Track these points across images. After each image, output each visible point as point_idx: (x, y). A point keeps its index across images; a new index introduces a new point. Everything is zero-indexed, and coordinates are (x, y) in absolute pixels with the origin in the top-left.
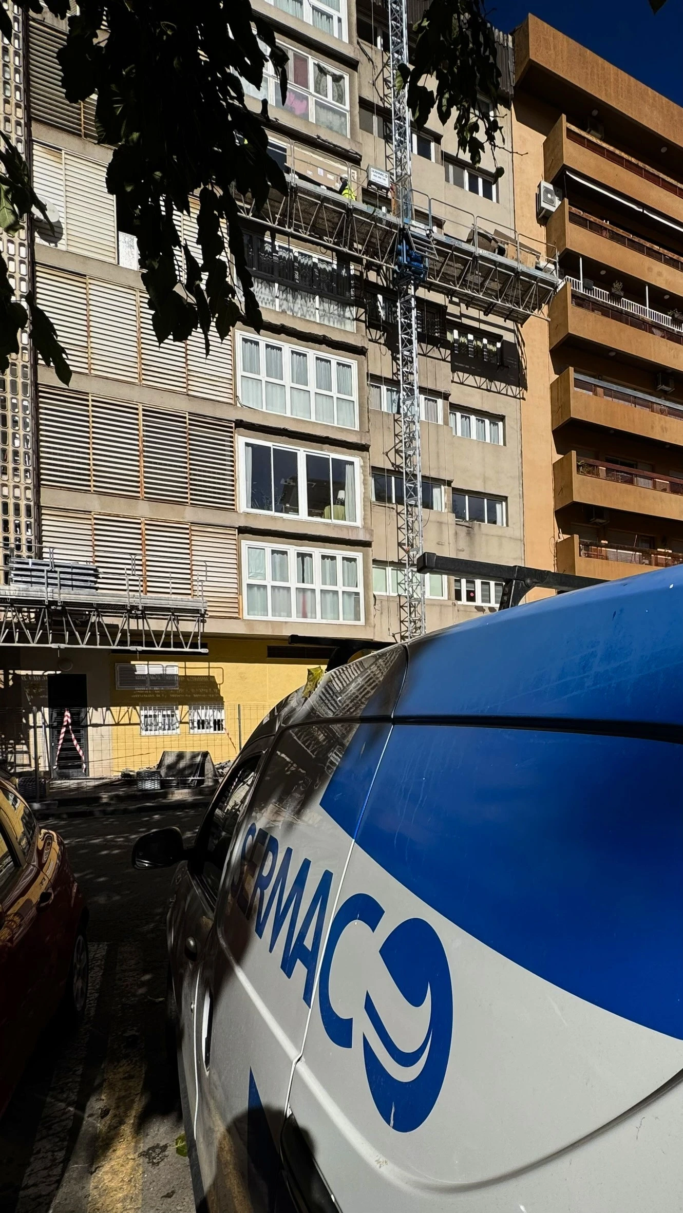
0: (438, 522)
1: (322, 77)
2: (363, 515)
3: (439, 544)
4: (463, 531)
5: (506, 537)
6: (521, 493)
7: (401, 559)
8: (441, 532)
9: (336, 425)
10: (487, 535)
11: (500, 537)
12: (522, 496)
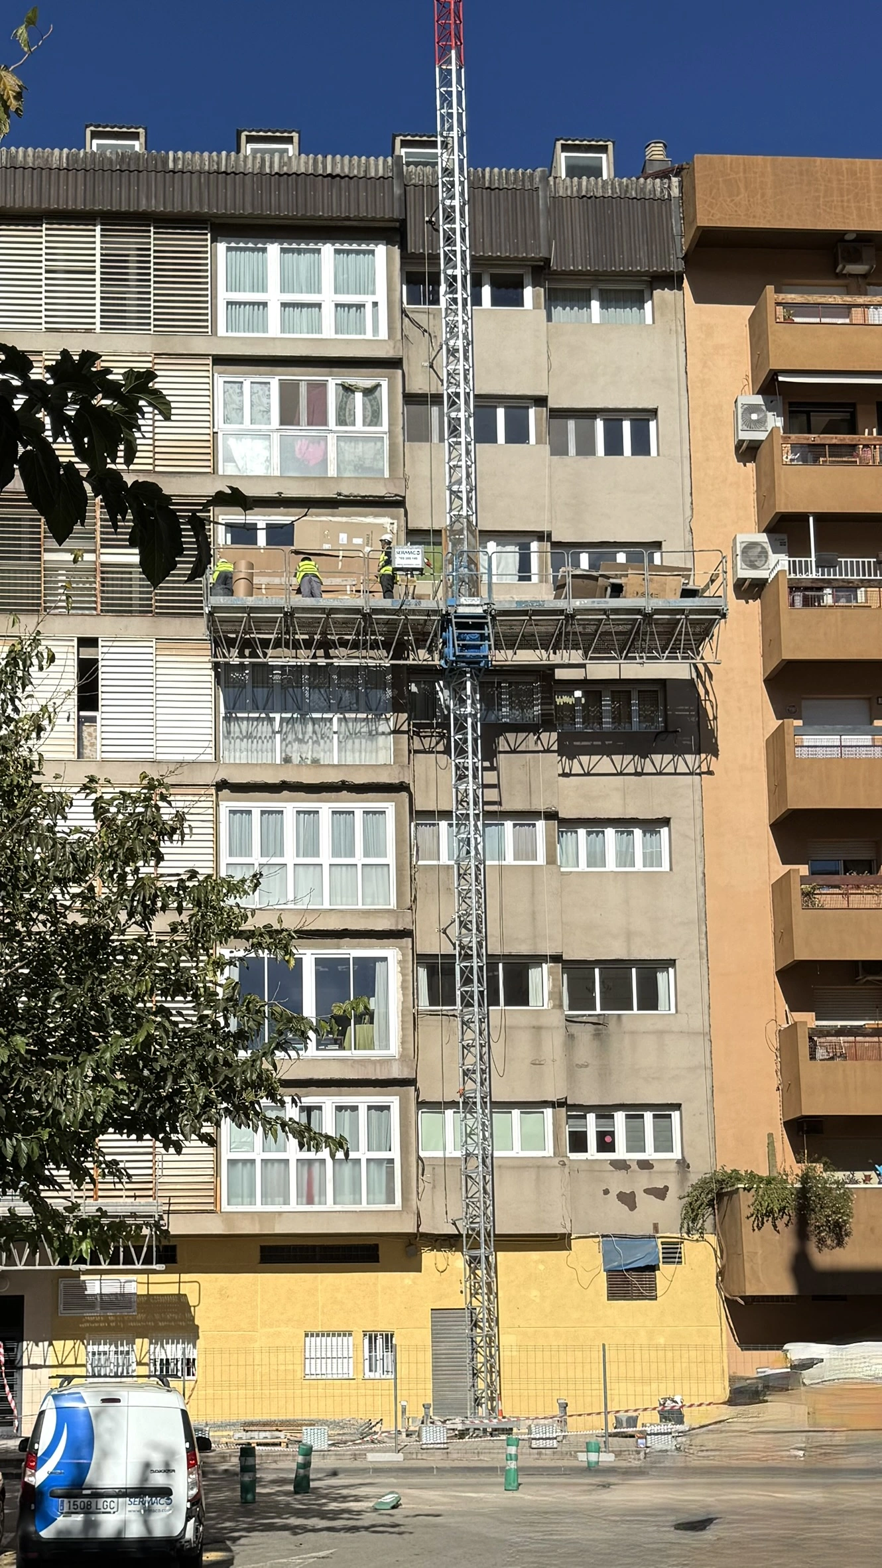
0: (531, 1029)
1: (347, 397)
2: (400, 1037)
3: (534, 1064)
4: (584, 1034)
5: (671, 1032)
6: (703, 948)
8: (537, 1043)
9: (360, 906)
10: (633, 1033)
11: (661, 1033)
12: (705, 955)
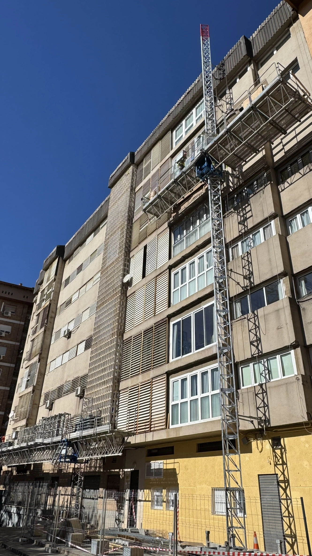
0: (276, 311)
3: (278, 329)
7: (254, 354)
8: (278, 317)
